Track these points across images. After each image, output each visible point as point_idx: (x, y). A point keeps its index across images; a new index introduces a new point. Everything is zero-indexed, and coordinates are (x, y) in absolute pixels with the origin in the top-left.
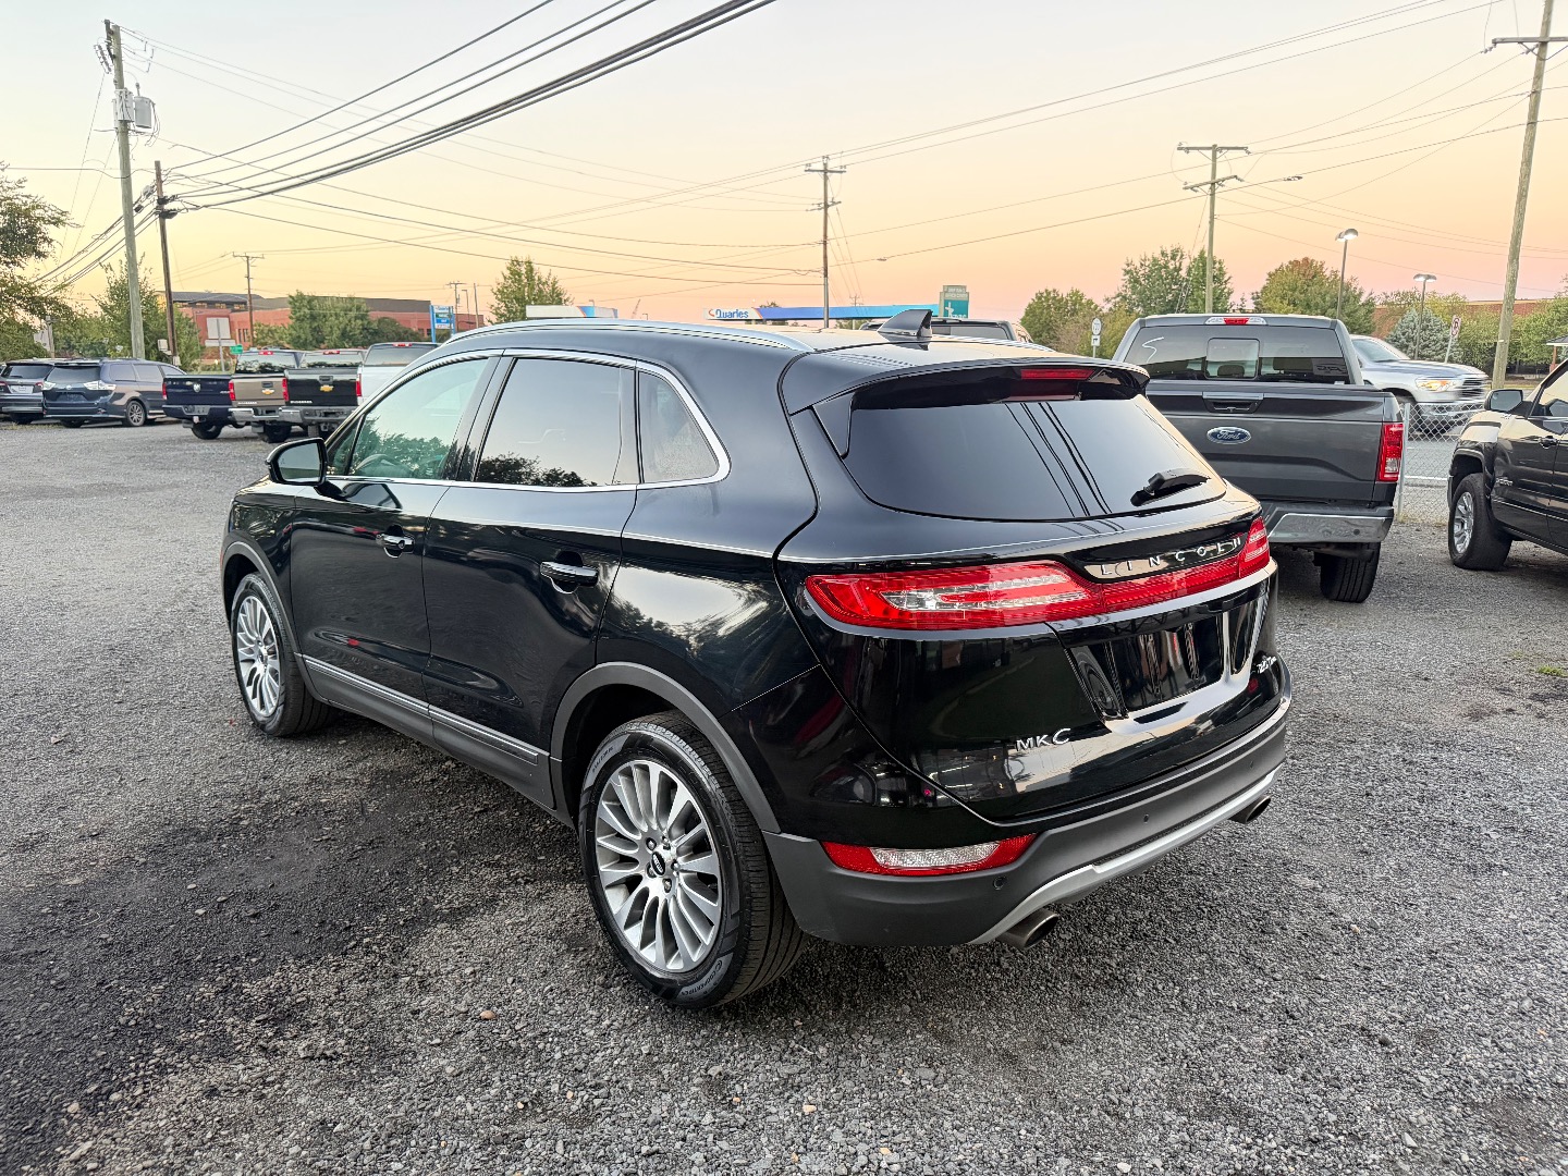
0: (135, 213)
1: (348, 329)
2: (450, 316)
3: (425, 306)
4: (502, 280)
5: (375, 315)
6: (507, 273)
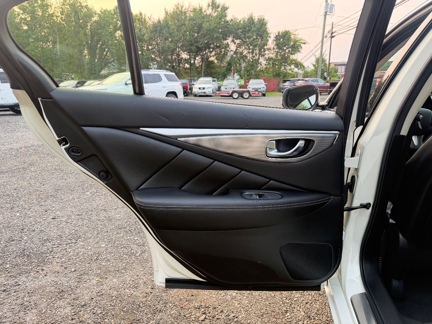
0: (325, 38)
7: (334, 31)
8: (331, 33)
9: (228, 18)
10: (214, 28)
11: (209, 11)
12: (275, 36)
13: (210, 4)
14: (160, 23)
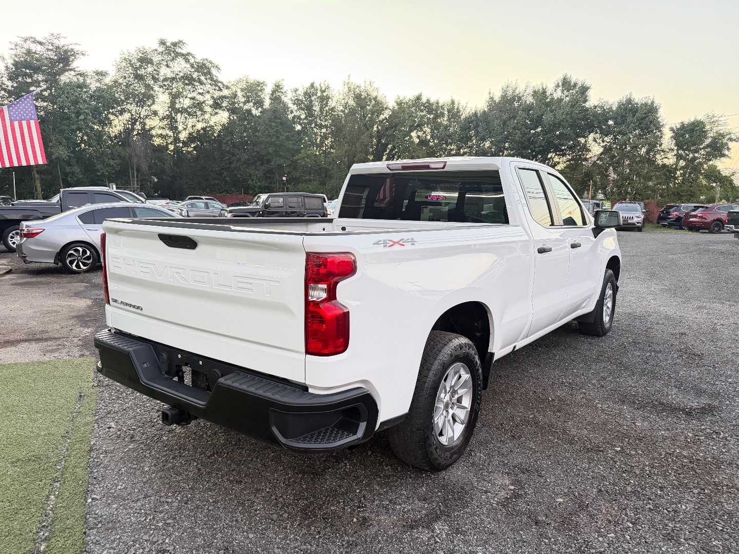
9: (591, 103)
11: (558, 94)
12: (674, 129)
13: (560, 84)
14: (477, 116)
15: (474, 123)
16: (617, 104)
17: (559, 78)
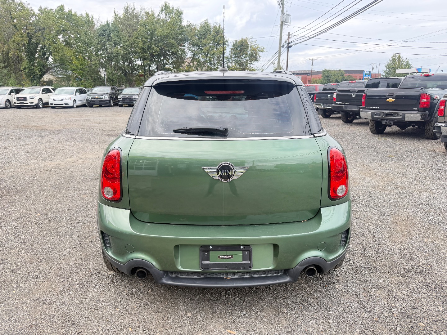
0: (282, 48)
1: (338, 79)
2: (369, 74)
3: (362, 72)
4: (389, 62)
5: (346, 75)
6: (391, 59)
7: (290, 41)
8: (287, 43)
9: (184, 24)
10: (168, 34)
11: (163, 17)
12: (232, 44)
13: (164, 9)
14: (109, 26)
15: (108, 31)
16: (199, 25)
17: (162, 4)
